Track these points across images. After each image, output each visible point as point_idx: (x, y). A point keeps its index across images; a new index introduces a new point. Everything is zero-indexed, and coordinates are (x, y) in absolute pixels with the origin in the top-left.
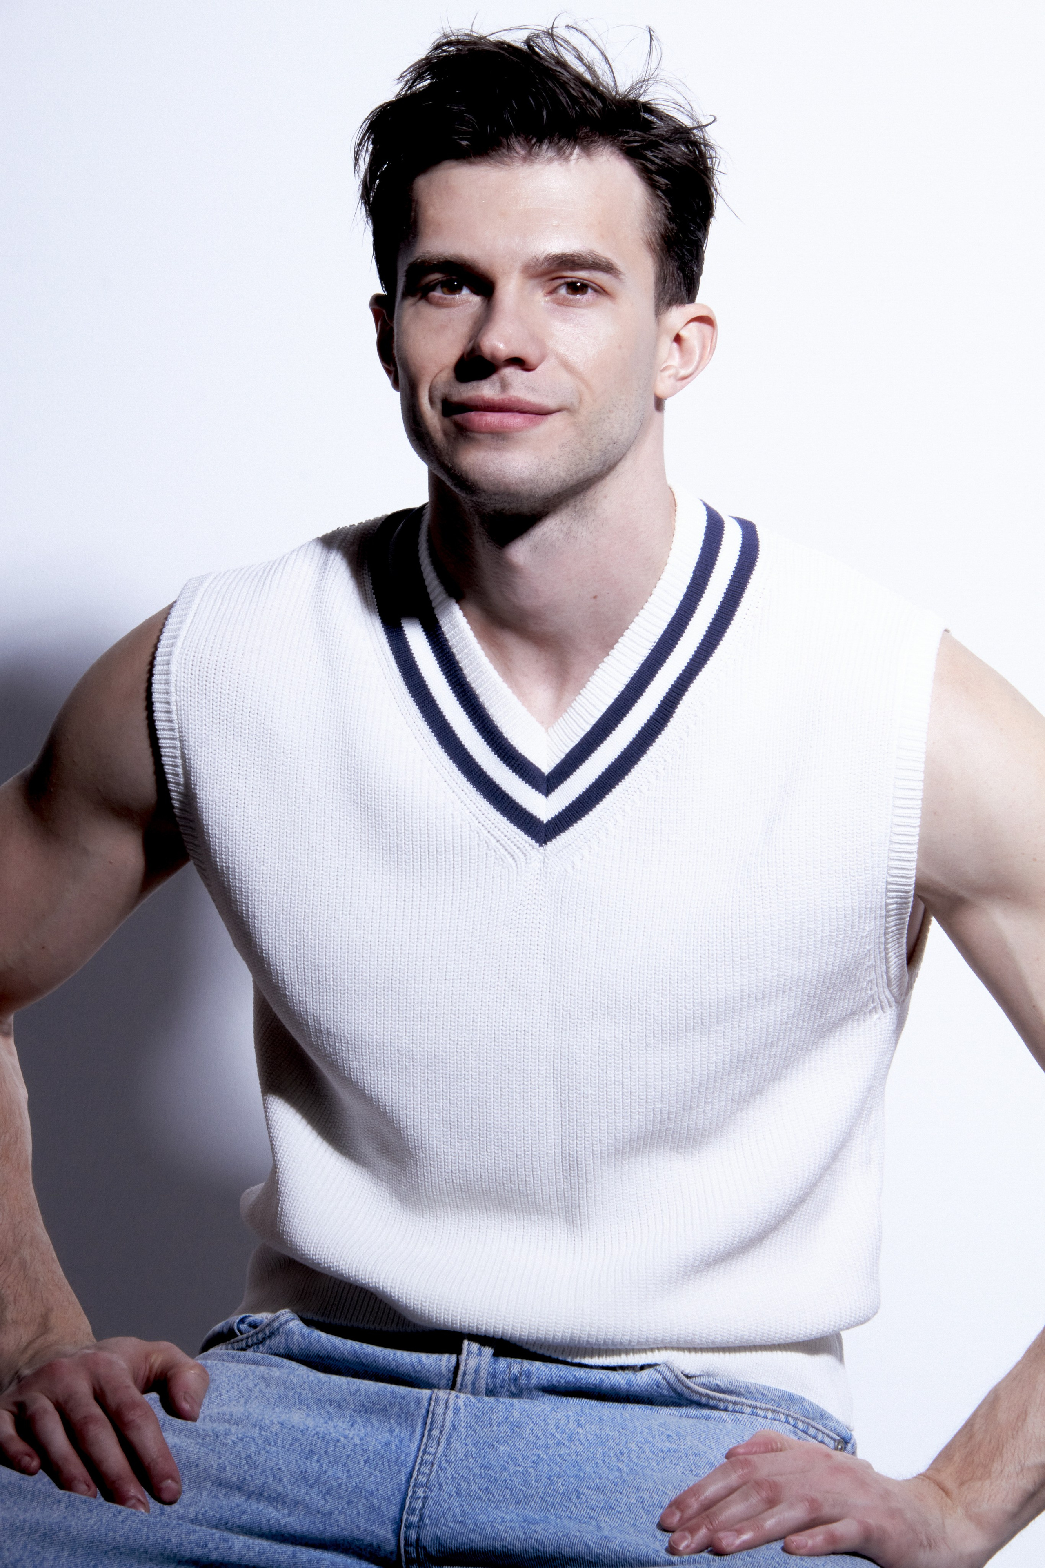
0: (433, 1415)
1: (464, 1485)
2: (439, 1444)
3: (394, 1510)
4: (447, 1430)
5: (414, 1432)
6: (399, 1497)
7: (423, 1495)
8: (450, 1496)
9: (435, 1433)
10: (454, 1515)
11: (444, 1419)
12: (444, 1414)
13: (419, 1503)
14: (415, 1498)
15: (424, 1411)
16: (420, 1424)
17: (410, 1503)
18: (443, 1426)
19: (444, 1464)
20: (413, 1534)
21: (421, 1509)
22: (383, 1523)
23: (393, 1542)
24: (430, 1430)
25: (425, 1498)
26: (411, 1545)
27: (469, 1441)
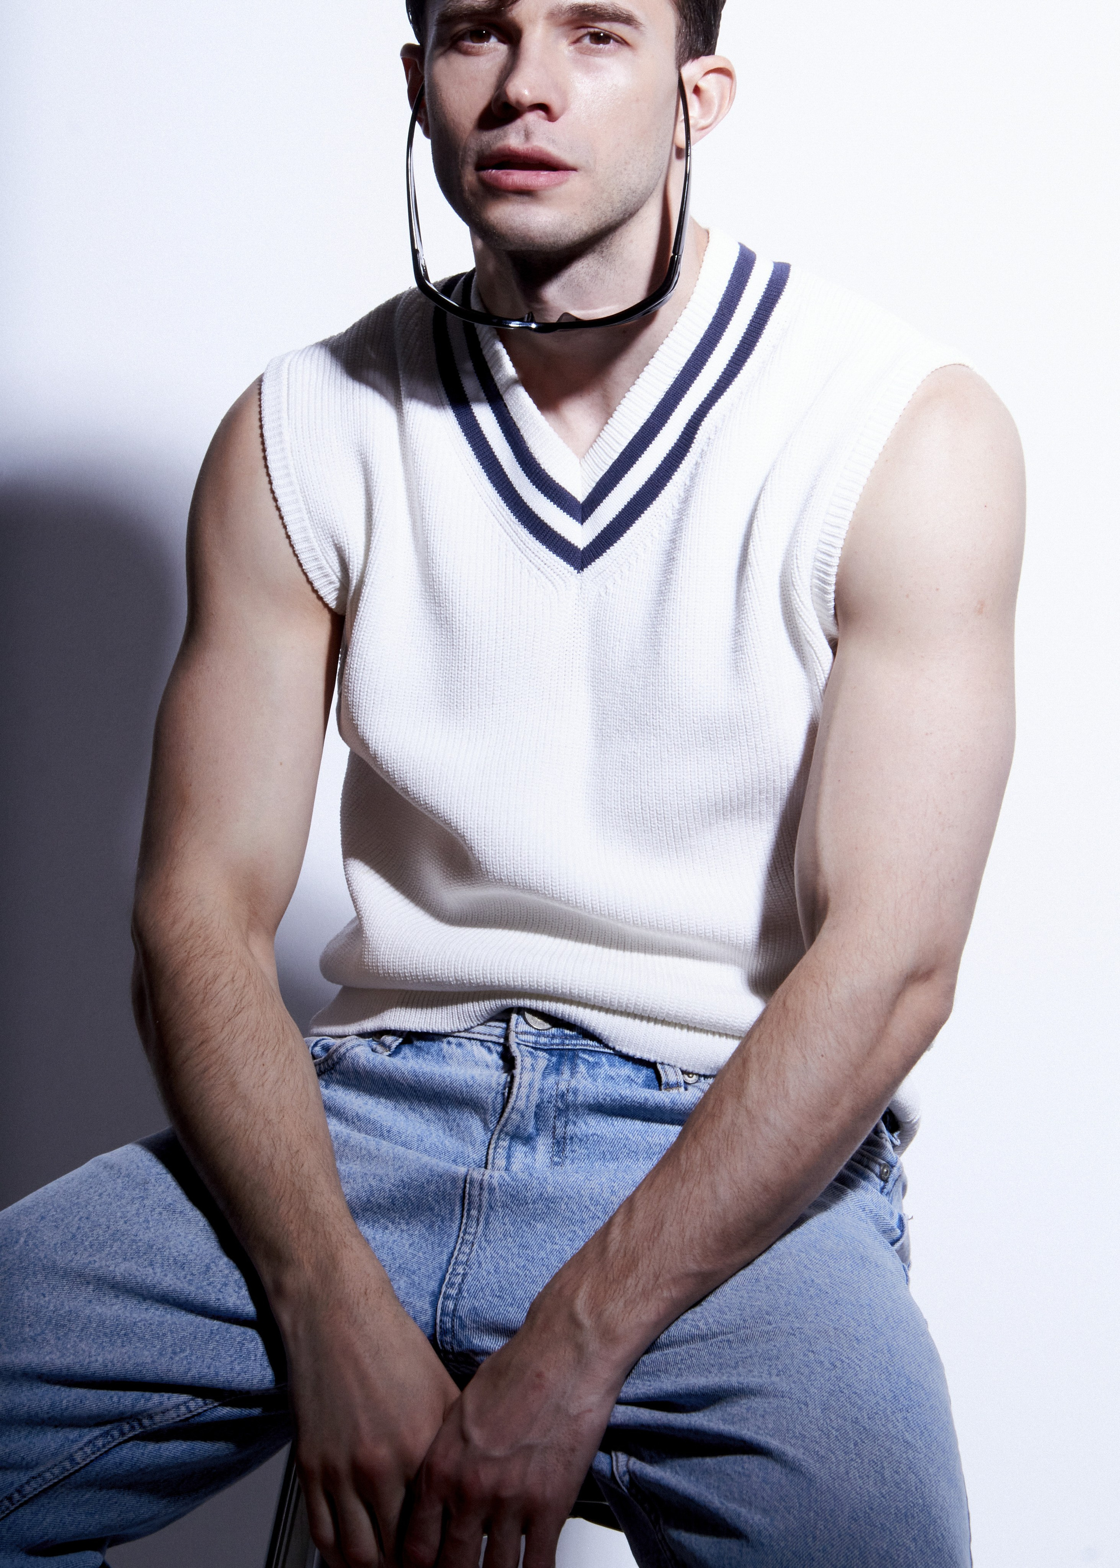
0: (470, 1196)
1: (502, 1263)
2: (478, 1225)
3: (433, 1285)
4: (484, 1209)
5: (453, 1210)
6: (439, 1275)
7: (462, 1272)
8: (489, 1273)
9: (474, 1213)
10: (492, 1290)
11: (480, 1200)
12: (480, 1195)
13: (458, 1279)
14: (454, 1274)
15: (460, 1191)
16: (458, 1203)
17: (450, 1279)
18: (480, 1206)
19: (484, 1244)
20: (451, 1305)
21: (460, 1284)
22: (421, 1296)
23: (430, 1312)
24: (469, 1210)
25: (465, 1275)
26: (448, 1315)
27: (507, 1220)
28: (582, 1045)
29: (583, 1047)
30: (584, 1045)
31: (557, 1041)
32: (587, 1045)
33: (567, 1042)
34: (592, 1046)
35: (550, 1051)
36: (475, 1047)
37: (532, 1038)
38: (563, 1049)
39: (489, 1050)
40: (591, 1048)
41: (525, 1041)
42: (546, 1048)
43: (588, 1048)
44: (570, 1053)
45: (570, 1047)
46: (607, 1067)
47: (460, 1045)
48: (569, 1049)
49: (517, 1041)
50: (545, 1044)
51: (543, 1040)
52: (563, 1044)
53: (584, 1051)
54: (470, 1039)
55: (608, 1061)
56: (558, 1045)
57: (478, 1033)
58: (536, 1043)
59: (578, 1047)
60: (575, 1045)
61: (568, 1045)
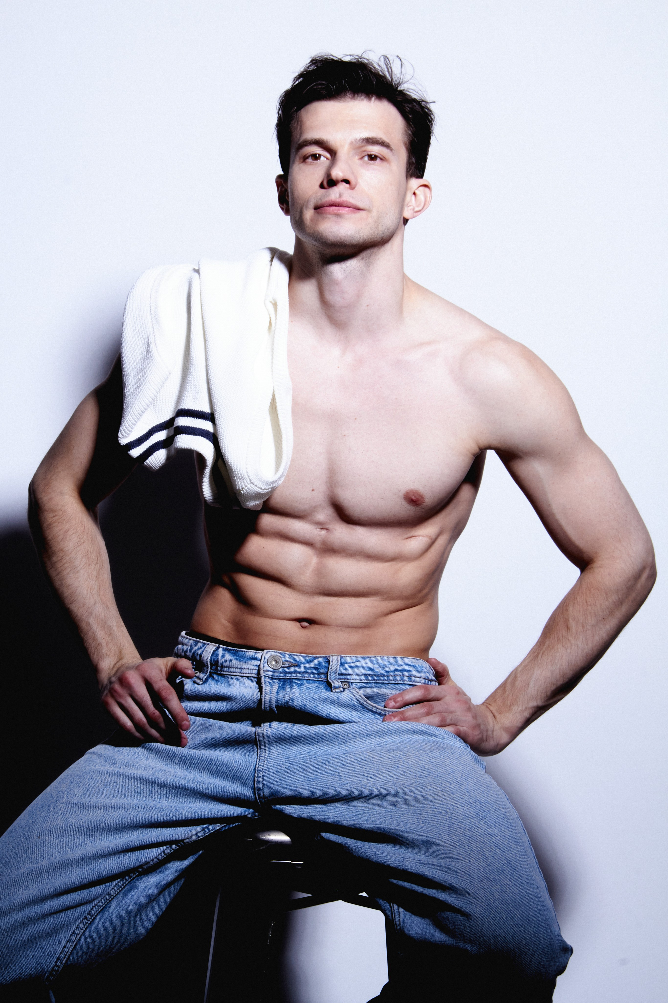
2: (265, 752)
4: (267, 745)
8: (274, 773)
9: (263, 747)
10: (277, 782)
13: (261, 779)
14: (259, 777)
16: (255, 744)
17: (257, 779)
18: (265, 744)
19: (269, 760)
20: (261, 793)
21: (262, 781)
22: (248, 790)
23: (253, 797)
24: (260, 747)
25: (263, 776)
26: (262, 797)
28: (294, 676)
29: (294, 677)
30: (295, 676)
31: (282, 675)
32: (296, 676)
33: (287, 675)
34: (299, 677)
35: (279, 679)
36: (245, 680)
37: (271, 673)
38: (285, 679)
39: (252, 681)
40: (298, 678)
41: (268, 675)
42: (277, 678)
43: (297, 678)
44: (289, 681)
45: (288, 678)
46: (306, 684)
47: (237, 679)
48: (288, 679)
49: (265, 675)
50: (277, 676)
51: (276, 674)
52: (285, 676)
53: (295, 679)
54: (242, 676)
55: (307, 682)
56: (283, 677)
57: (246, 673)
58: (273, 675)
59: (292, 678)
60: (291, 677)
61: (287, 677)
